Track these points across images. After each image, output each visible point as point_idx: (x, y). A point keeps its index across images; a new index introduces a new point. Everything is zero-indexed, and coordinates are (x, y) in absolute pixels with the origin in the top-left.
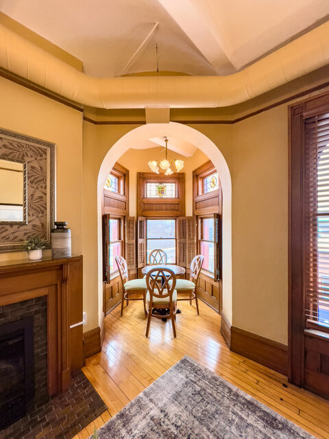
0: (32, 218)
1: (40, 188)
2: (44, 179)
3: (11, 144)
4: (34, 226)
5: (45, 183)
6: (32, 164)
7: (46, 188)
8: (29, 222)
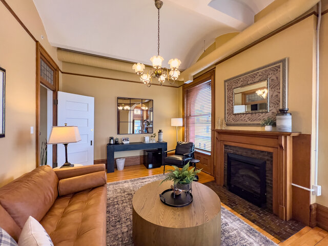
0: (271, 109)
1: (276, 90)
2: (279, 83)
3: (262, 73)
4: (273, 113)
5: (280, 86)
6: (272, 78)
7: (280, 89)
8: (270, 111)
